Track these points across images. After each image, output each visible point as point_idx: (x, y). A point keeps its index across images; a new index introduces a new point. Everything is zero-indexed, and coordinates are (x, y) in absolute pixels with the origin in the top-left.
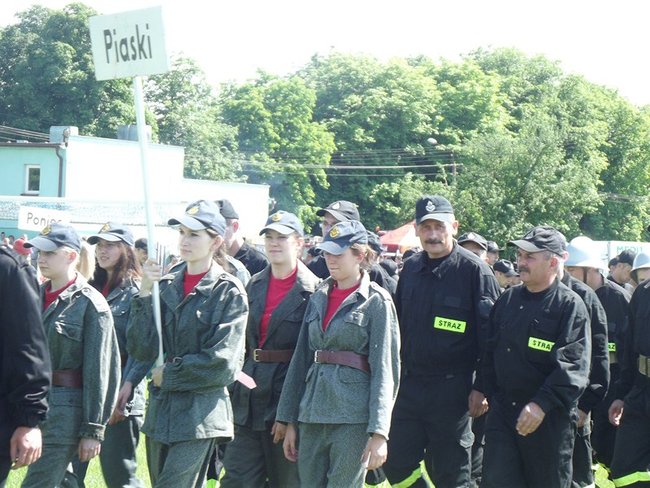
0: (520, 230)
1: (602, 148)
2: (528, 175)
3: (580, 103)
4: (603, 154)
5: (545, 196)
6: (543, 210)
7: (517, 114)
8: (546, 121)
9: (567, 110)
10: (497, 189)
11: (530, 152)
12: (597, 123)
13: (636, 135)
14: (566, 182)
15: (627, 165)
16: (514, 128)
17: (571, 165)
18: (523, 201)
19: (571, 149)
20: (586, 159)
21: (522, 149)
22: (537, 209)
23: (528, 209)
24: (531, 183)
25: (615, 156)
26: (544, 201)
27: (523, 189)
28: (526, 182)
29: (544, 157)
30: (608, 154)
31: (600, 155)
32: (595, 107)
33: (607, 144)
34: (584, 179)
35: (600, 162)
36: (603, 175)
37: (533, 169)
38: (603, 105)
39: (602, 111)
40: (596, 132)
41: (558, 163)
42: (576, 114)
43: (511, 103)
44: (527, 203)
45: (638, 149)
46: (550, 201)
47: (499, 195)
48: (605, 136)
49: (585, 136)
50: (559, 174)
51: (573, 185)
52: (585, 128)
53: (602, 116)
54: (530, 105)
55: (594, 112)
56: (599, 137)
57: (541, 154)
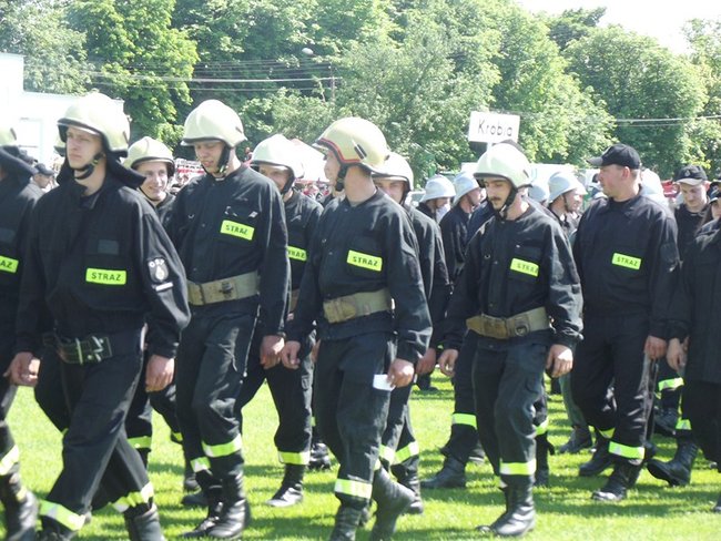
0: (406, 151)
1: (494, 60)
2: (414, 90)
3: (469, 9)
4: (495, 66)
5: (433, 113)
6: (431, 129)
7: (402, 22)
8: (433, 29)
9: (456, 16)
10: (380, 107)
11: (416, 64)
12: (490, 32)
13: (531, 45)
14: (456, 98)
15: (521, 78)
16: (398, 37)
17: (461, 79)
18: (409, 119)
19: (461, 60)
20: (476, 73)
21: (407, 61)
22: (425, 128)
23: (413, 128)
24: (418, 99)
26: (432, 119)
28: (412, 98)
29: (432, 70)
30: (500, 67)
31: (492, 68)
32: (487, 13)
33: (499, 56)
35: (492, 75)
37: (419, 83)
38: (495, 11)
39: (494, 18)
40: (487, 41)
41: (447, 77)
42: (466, 20)
43: (395, 8)
44: (413, 121)
45: (533, 61)
46: (439, 118)
47: (382, 113)
48: (498, 46)
49: (475, 46)
50: (448, 90)
51: (463, 101)
52: (476, 38)
53: (494, 24)
54: (415, 11)
55: (485, 20)
56: (491, 48)
57: (428, 67)
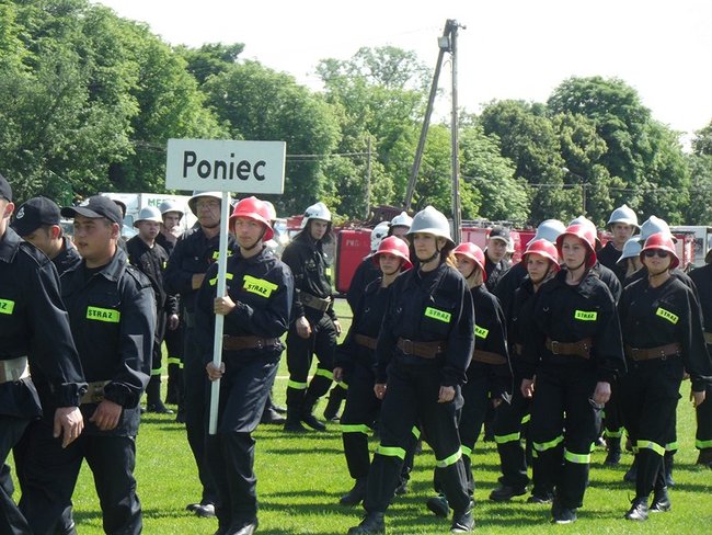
25: (146, 100)
27: (42, 133)
34: (111, 126)
36: (134, 121)
